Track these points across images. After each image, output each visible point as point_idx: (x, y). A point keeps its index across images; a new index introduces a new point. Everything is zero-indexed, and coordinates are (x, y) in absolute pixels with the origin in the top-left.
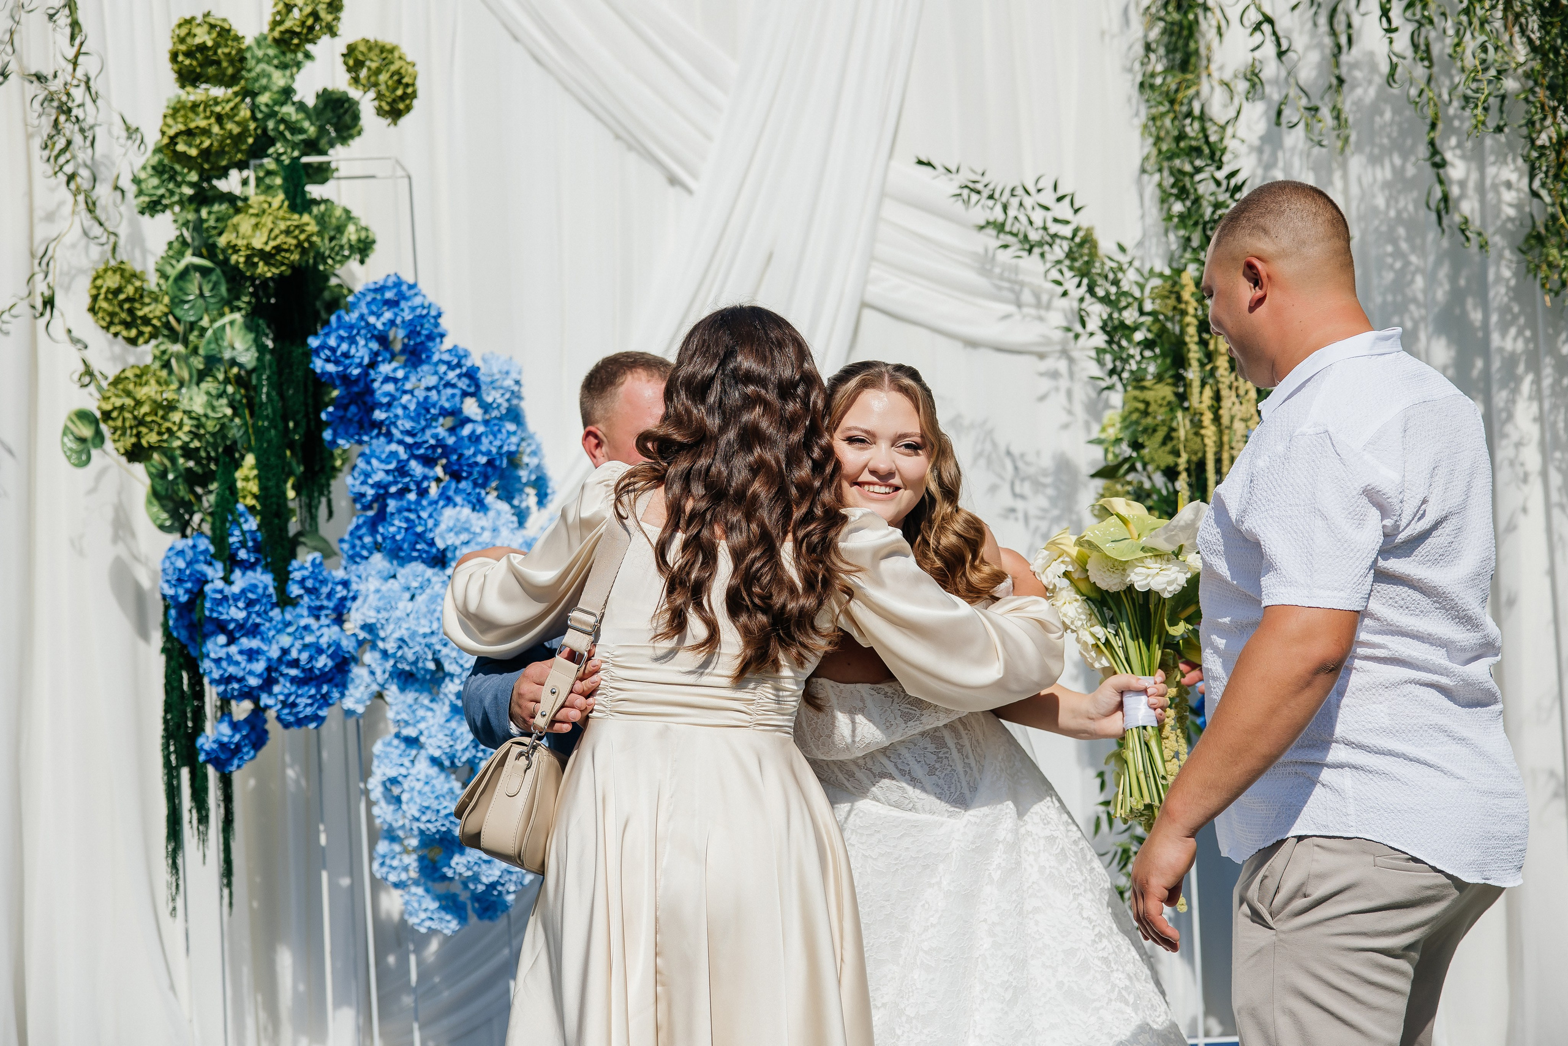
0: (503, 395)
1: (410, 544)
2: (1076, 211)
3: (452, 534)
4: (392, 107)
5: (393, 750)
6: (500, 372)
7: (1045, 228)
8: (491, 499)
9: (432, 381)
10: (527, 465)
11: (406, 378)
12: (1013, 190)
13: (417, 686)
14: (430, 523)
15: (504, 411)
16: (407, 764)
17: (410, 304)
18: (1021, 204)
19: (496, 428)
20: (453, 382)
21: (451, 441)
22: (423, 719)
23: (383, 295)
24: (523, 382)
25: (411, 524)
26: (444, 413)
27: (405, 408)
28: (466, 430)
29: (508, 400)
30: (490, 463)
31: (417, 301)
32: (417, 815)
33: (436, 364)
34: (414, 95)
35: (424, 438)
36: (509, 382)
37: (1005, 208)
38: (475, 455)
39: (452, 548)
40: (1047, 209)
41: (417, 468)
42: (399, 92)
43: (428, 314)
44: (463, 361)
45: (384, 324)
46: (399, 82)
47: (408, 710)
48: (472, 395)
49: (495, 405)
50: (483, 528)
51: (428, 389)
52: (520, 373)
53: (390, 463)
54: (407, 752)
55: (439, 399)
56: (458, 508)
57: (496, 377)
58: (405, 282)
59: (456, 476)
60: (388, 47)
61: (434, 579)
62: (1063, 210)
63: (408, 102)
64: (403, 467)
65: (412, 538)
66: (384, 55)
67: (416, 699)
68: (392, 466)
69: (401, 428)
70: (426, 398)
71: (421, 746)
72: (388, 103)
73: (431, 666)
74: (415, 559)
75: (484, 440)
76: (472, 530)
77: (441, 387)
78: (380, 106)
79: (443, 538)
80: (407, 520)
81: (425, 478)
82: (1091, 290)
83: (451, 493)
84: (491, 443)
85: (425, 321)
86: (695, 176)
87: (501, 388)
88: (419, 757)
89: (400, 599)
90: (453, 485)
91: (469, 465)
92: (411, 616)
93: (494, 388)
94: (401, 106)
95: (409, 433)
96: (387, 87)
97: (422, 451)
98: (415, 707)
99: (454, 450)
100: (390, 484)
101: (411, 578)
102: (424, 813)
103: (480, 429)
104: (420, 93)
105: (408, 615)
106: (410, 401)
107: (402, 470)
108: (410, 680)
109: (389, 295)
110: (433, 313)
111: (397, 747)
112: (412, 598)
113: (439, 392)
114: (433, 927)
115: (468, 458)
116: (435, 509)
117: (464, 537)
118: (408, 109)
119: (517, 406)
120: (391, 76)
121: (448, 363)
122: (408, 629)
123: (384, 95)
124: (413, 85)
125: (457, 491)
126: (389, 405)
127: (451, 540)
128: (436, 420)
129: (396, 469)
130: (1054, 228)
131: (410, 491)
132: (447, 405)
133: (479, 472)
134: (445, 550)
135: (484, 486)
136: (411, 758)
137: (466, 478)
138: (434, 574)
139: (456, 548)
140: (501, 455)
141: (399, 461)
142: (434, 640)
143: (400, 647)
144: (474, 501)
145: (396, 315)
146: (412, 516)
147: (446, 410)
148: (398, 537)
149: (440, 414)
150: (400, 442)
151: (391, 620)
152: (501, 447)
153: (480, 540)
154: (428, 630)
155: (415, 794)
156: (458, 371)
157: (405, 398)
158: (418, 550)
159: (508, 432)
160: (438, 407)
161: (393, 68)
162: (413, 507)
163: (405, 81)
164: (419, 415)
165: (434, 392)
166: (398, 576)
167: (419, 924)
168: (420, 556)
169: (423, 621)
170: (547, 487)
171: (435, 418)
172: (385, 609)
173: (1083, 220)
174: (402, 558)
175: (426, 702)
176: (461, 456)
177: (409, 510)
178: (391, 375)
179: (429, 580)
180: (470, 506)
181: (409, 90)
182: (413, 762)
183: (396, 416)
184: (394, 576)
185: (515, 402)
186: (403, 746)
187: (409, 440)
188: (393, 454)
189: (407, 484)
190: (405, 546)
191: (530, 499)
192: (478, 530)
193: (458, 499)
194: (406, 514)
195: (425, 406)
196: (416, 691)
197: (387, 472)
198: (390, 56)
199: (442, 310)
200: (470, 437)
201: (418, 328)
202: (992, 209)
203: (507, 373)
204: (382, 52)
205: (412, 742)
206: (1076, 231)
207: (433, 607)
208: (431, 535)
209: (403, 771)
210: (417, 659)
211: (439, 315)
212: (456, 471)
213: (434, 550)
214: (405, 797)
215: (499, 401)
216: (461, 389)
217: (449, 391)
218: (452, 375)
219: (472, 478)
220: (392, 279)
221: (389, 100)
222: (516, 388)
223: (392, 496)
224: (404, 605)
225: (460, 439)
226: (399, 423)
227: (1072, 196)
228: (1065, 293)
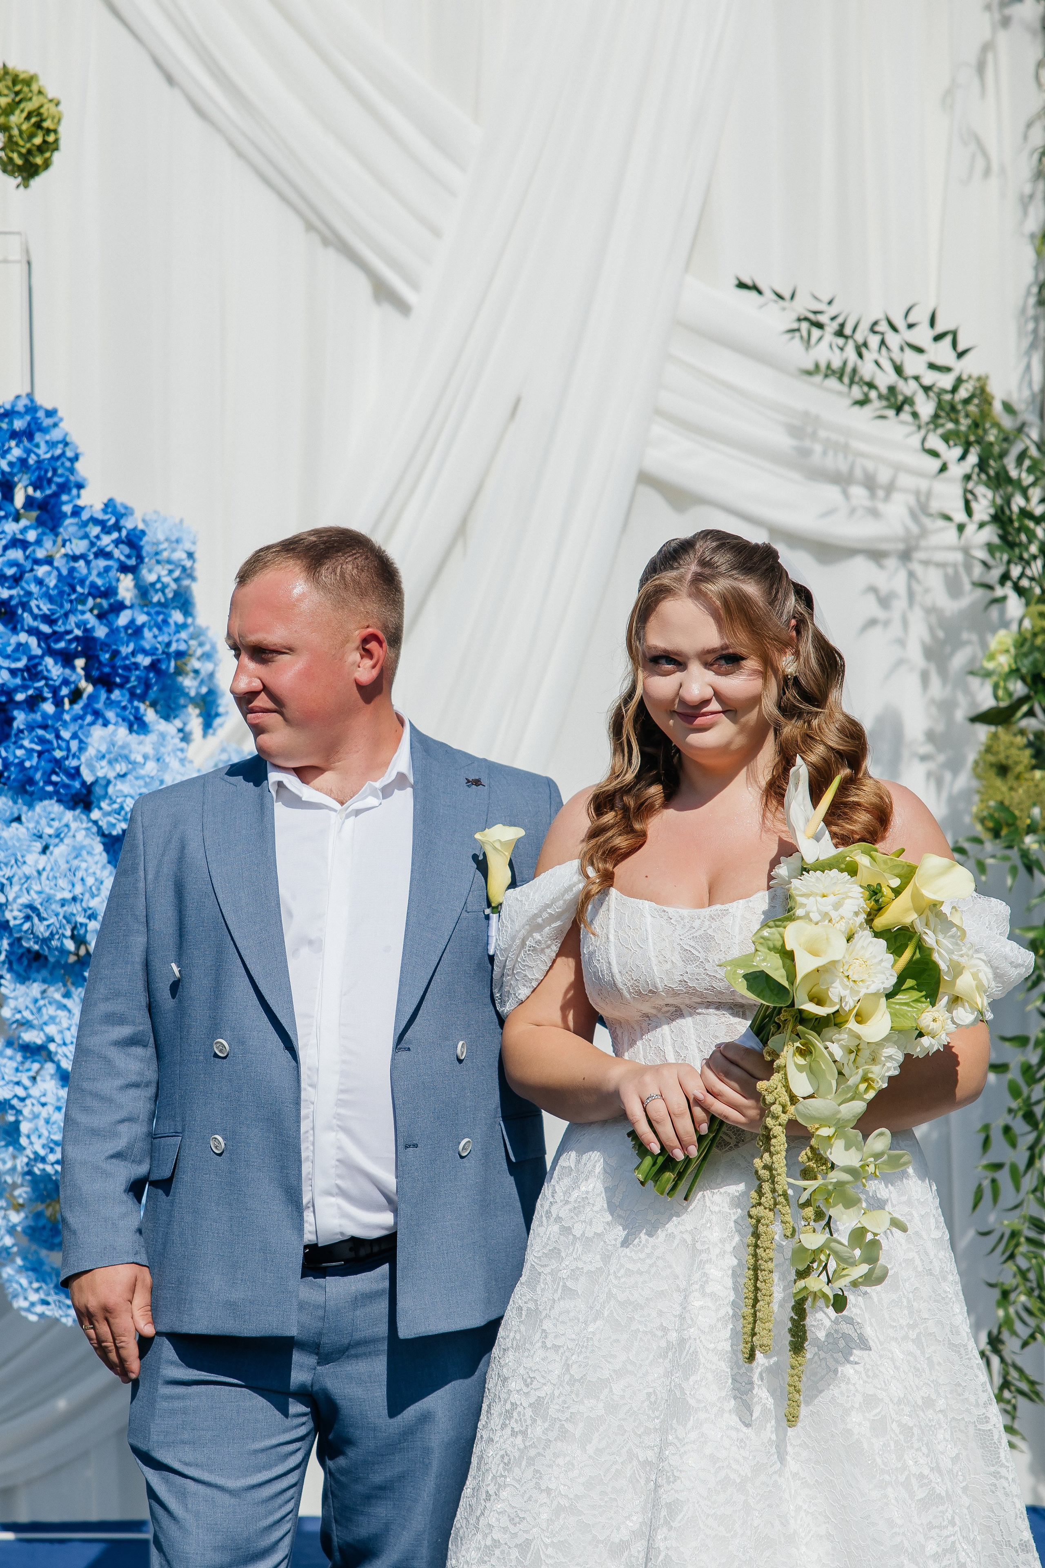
0: (171, 572)
1: (44, 774)
2: (960, 355)
3: (104, 763)
4: (26, 161)
5: (5, 1061)
6: (167, 540)
7: (917, 378)
8: (150, 715)
9: (79, 547)
10: (196, 672)
11: (39, 542)
12: (876, 323)
13: (44, 973)
14: (74, 745)
15: (170, 595)
16: (27, 1082)
17: (48, 437)
18: (883, 342)
19: (160, 618)
20: (108, 549)
21: (101, 632)
22: (53, 1019)
23: (11, 423)
24: (196, 556)
25: (47, 746)
26: (96, 592)
27: (40, 582)
28: (123, 619)
29: (176, 580)
30: (154, 666)
31: (55, 435)
32: (42, 1153)
33: (85, 524)
34: (55, 146)
35: (68, 628)
36: (179, 555)
37: (860, 349)
38: (133, 654)
39: (103, 783)
40: (920, 350)
41: (54, 669)
42: (38, 141)
43: (63, 454)
44: (122, 522)
45: (11, 464)
46: (38, 126)
47: (31, 1006)
48: (132, 570)
49: (158, 586)
50: (146, 757)
51: (75, 558)
52: (194, 543)
53: (19, 660)
54: (27, 1064)
55: (90, 573)
56: (111, 727)
57: (162, 547)
58: (41, 407)
59: (105, 682)
60: (22, 76)
61: (74, 825)
62: (943, 353)
63: (47, 155)
64: (35, 666)
65: (49, 766)
66: (17, 88)
67: (44, 992)
68: (20, 665)
69: (36, 611)
70: (72, 570)
71: (50, 1057)
72: (20, 155)
73: (70, 945)
74: (49, 796)
75: (147, 634)
76: (133, 757)
77: (91, 557)
78: (11, 159)
79: (92, 769)
80: (42, 741)
81: (66, 682)
82: (982, 465)
83: (99, 706)
84: (155, 637)
85: (59, 463)
86: (415, 286)
87: (169, 562)
88: (42, 1072)
89: (29, 851)
90: (103, 695)
91: (127, 668)
92: (44, 875)
93: (158, 562)
94: (39, 160)
95: (49, 620)
96: (21, 132)
97: (62, 645)
98: (41, 1003)
99: (105, 645)
100: (16, 690)
101: (43, 822)
102: (52, 1150)
103: (141, 619)
104: (62, 144)
105: (39, 873)
106: (49, 574)
107: (33, 671)
108: (35, 965)
109: (19, 424)
110: (70, 454)
111: (11, 1058)
112: (45, 849)
113: (88, 563)
114: (48, 1313)
115: (126, 658)
116: (81, 727)
117: (121, 768)
118: (47, 164)
119: (188, 588)
120: (28, 117)
121: (102, 523)
122: (39, 893)
123: (17, 144)
124: (55, 131)
125: (109, 703)
126: (16, 580)
127: (103, 770)
128: (83, 602)
129: (27, 668)
130: (929, 377)
131: (44, 699)
132: (99, 582)
133: (138, 678)
134: (92, 784)
135: (142, 698)
136: (32, 1074)
137: (121, 686)
138: (75, 820)
139: (109, 782)
140: (168, 655)
141: (31, 658)
142: (75, 908)
143: (28, 918)
144: (132, 718)
145: (28, 452)
146: (50, 736)
147: (98, 588)
148: (27, 764)
149: (90, 594)
150: (32, 631)
151: (15, 880)
152: (168, 645)
153: (142, 772)
154: (68, 896)
155: (41, 1122)
156: (115, 535)
157: (42, 571)
158: (55, 784)
159: (176, 624)
160: (87, 583)
161: (29, 106)
162: (50, 722)
163: (45, 125)
164: (61, 593)
165: (82, 563)
166: (23, 819)
167: (28, 1310)
168: (56, 792)
169: (62, 882)
170: (218, 706)
171: (82, 600)
172: (6, 864)
173: (969, 367)
174: (32, 794)
175: (58, 996)
176: (115, 653)
177: (45, 727)
178: (20, 537)
179: (67, 826)
180: (126, 724)
181: (51, 138)
182: (34, 1079)
183: (29, 594)
184: (18, 819)
185: (186, 582)
186: (19, 1057)
187: (45, 629)
188: (21, 647)
189: (39, 690)
190: (38, 776)
191: (194, 720)
192: (140, 759)
193: (110, 715)
194: (40, 732)
195: (69, 581)
196: (44, 981)
197: (13, 672)
198: (26, 89)
199: (79, 451)
200: (126, 628)
201: (50, 474)
202: (842, 349)
203: (178, 541)
204: (15, 81)
205: (33, 1051)
206: (959, 381)
207: (76, 863)
208: (74, 763)
209: (21, 1092)
210: (52, 934)
211: (76, 458)
212: (108, 675)
213: (77, 784)
214: (25, 1127)
215: (166, 580)
216: (119, 559)
217: (102, 563)
218: (106, 541)
219: (128, 686)
220: (24, 401)
221: (24, 151)
222: (188, 564)
223: (18, 705)
224: (34, 860)
225: (113, 631)
226: (33, 604)
227: (954, 334)
228: (944, 468)
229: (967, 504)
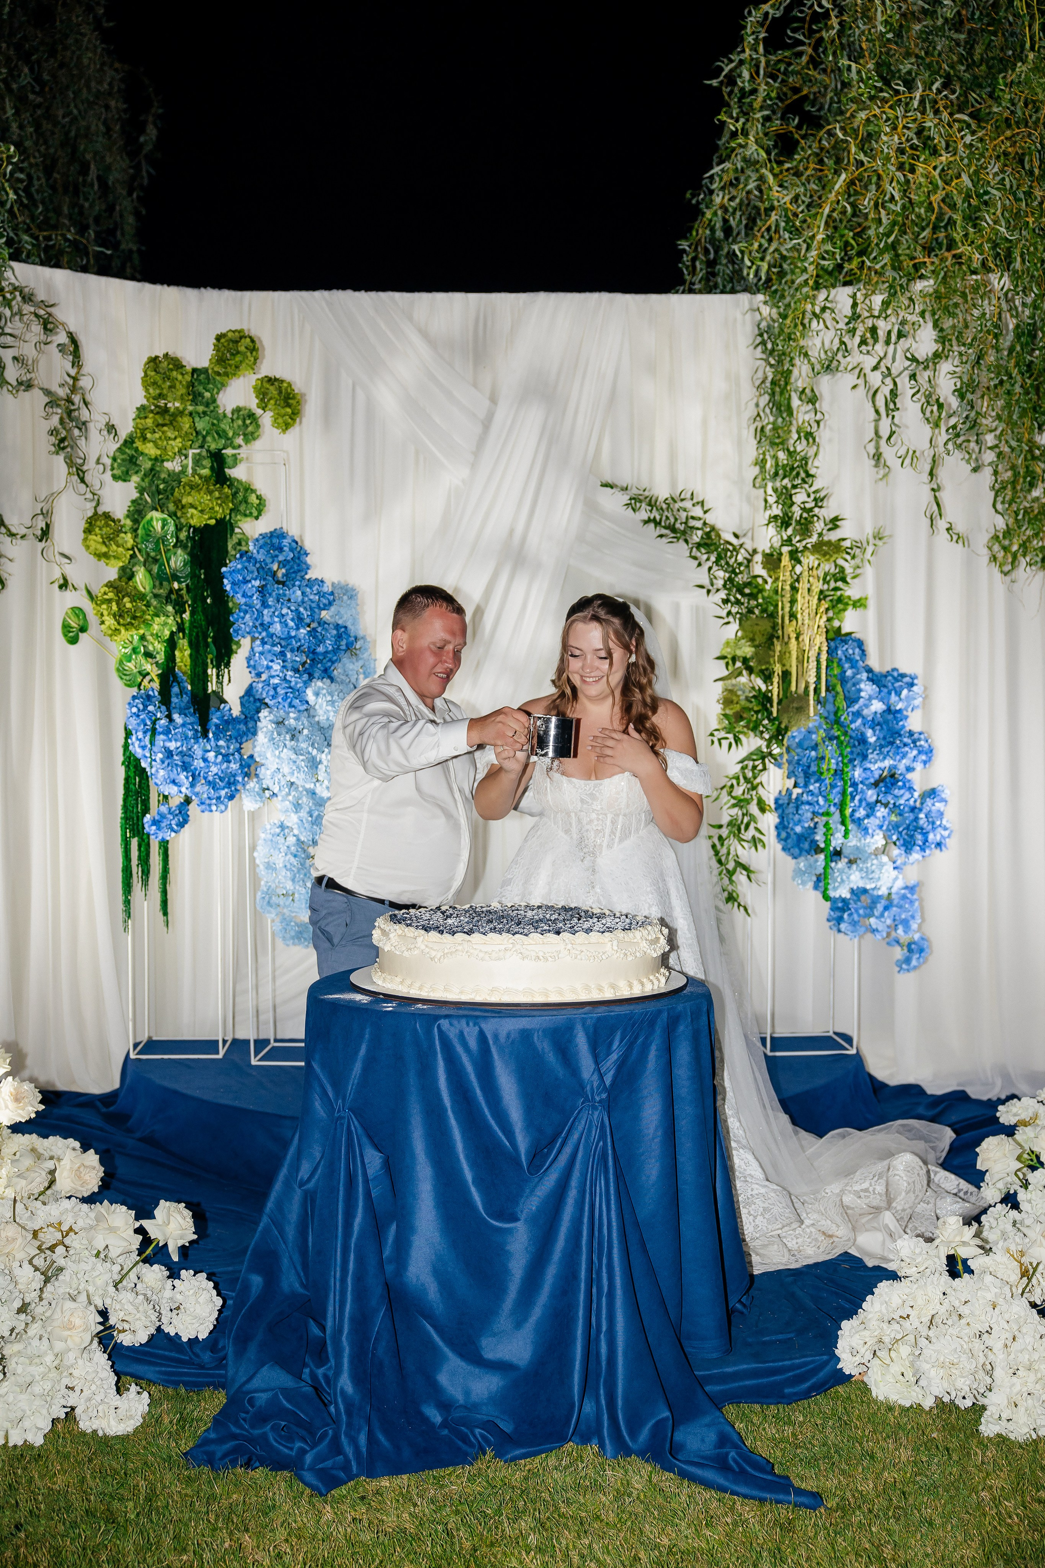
2: (705, 512)
4: (284, 421)
7: (686, 523)
18: (670, 508)
23: (271, 540)
31: (295, 545)
40: (686, 510)
43: (299, 554)
48: (326, 608)
62: (697, 511)
63: (294, 419)
72: (281, 419)
78: (275, 421)
109: (274, 540)
110: (303, 553)
130: (692, 523)
144: (326, 676)
173: (710, 518)
180: (324, 679)
201: (293, 564)
202: (650, 511)
206: (705, 525)
220: (278, 531)
227: (702, 503)
228: (700, 565)
229: (711, 580)
